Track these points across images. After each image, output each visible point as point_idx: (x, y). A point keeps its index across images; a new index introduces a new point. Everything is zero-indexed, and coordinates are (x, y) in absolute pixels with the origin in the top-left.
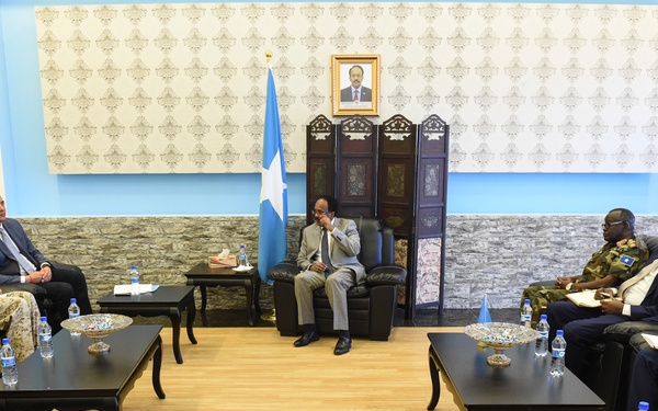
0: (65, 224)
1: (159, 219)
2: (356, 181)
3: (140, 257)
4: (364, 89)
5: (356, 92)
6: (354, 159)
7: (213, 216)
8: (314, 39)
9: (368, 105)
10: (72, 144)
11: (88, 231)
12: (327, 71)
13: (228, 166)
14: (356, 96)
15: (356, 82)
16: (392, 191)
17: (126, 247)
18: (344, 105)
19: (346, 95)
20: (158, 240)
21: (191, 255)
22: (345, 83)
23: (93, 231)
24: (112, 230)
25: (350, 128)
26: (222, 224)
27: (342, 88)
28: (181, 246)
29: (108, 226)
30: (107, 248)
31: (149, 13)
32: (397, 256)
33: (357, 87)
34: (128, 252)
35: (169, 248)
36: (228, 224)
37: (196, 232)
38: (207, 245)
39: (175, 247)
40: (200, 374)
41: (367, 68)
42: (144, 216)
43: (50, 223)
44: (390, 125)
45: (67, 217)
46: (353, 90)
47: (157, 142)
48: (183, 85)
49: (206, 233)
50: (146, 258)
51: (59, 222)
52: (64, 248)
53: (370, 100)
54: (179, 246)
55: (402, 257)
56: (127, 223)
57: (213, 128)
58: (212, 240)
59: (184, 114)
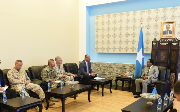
0: (96, 64)
1: (116, 64)
2: (163, 56)
3: (111, 72)
4: (170, 31)
5: (168, 32)
6: (162, 50)
7: (128, 64)
8: (157, 18)
9: (171, 35)
10: (100, 46)
11: (101, 66)
12: (160, 26)
13: (133, 52)
14: (168, 33)
15: (168, 29)
16: (172, 59)
17: (108, 70)
18: (164, 36)
19: (165, 33)
20: (115, 69)
21: (122, 73)
22: (165, 29)
23: (102, 66)
24: (105, 66)
25: (162, 42)
26: (130, 66)
27: (164, 31)
28: (120, 71)
29: (105, 65)
30: (104, 70)
31: (118, 15)
32: (172, 77)
33: (168, 31)
34: (108, 71)
35: (117, 71)
36: (131, 66)
37: (124, 68)
38: (126, 71)
39: (118, 71)
40: (104, 99)
41: (171, 25)
42: (112, 63)
43: (94, 63)
44: (173, 41)
45: (97, 62)
46: (167, 31)
47: (117, 46)
48: (124, 32)
49: (126, 68)
50: (112, 73)
51: (95, 63)
52: (96, 69)
53: (172, 34)
54: (119, 70)
55: (174, 78)
56: (109, 64)
57: (130, 42)
58: (127, 69)
59: (124, 39)
